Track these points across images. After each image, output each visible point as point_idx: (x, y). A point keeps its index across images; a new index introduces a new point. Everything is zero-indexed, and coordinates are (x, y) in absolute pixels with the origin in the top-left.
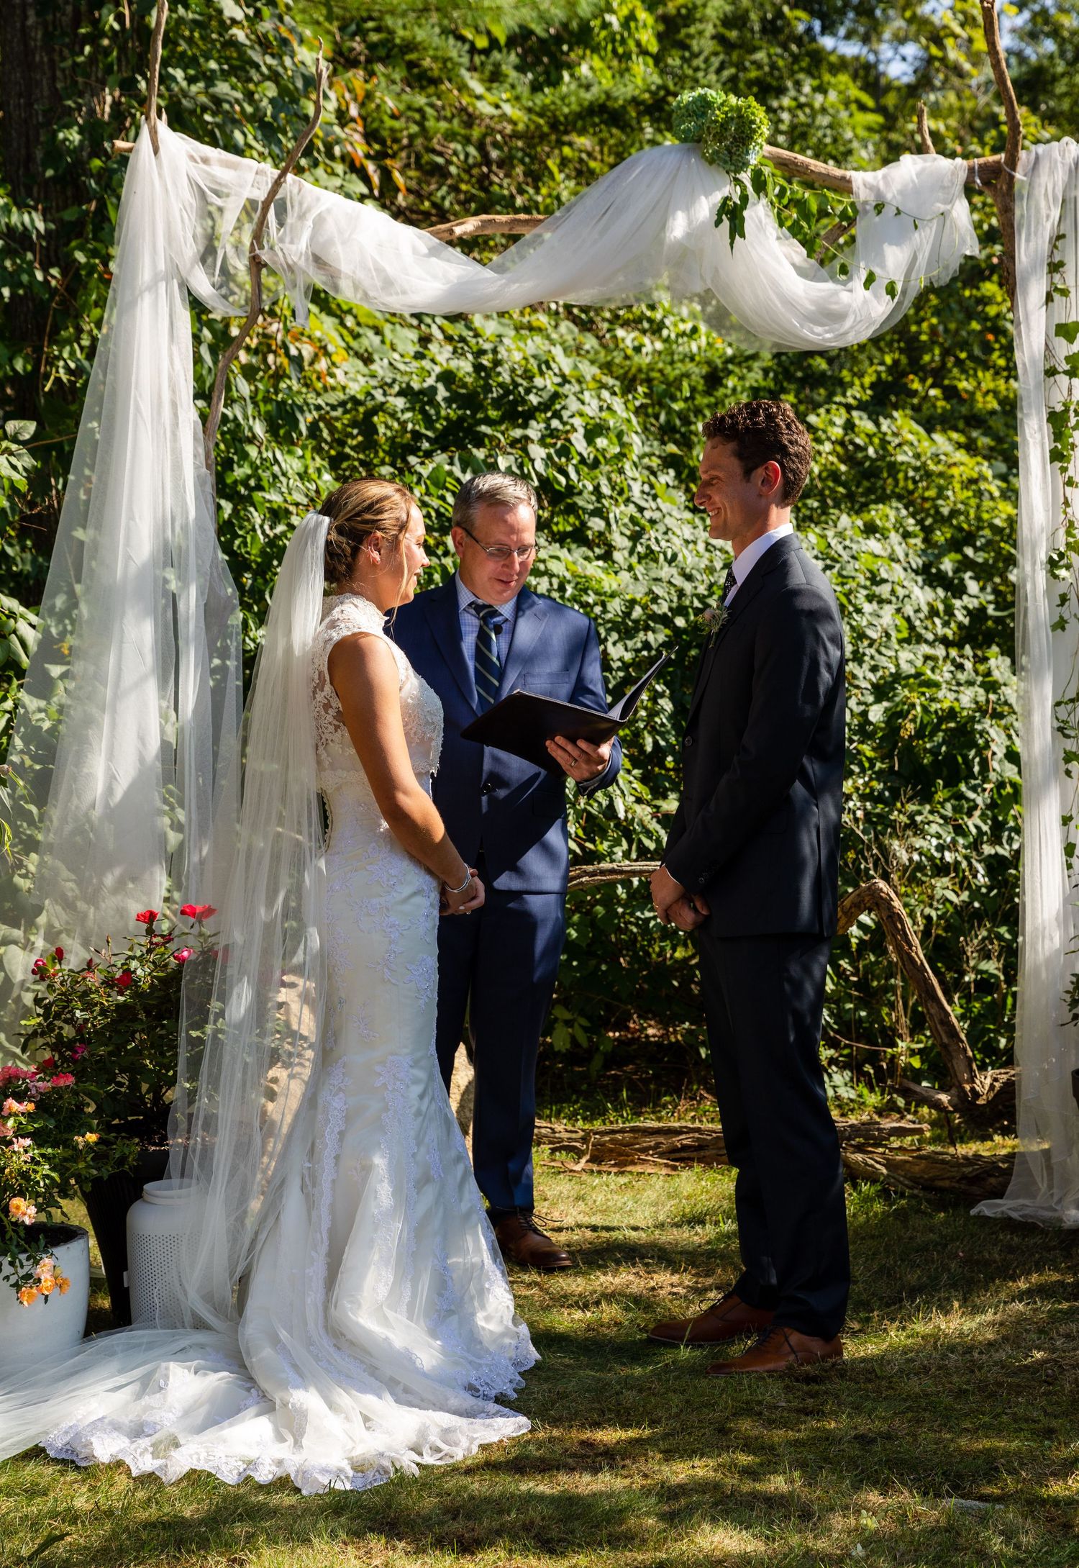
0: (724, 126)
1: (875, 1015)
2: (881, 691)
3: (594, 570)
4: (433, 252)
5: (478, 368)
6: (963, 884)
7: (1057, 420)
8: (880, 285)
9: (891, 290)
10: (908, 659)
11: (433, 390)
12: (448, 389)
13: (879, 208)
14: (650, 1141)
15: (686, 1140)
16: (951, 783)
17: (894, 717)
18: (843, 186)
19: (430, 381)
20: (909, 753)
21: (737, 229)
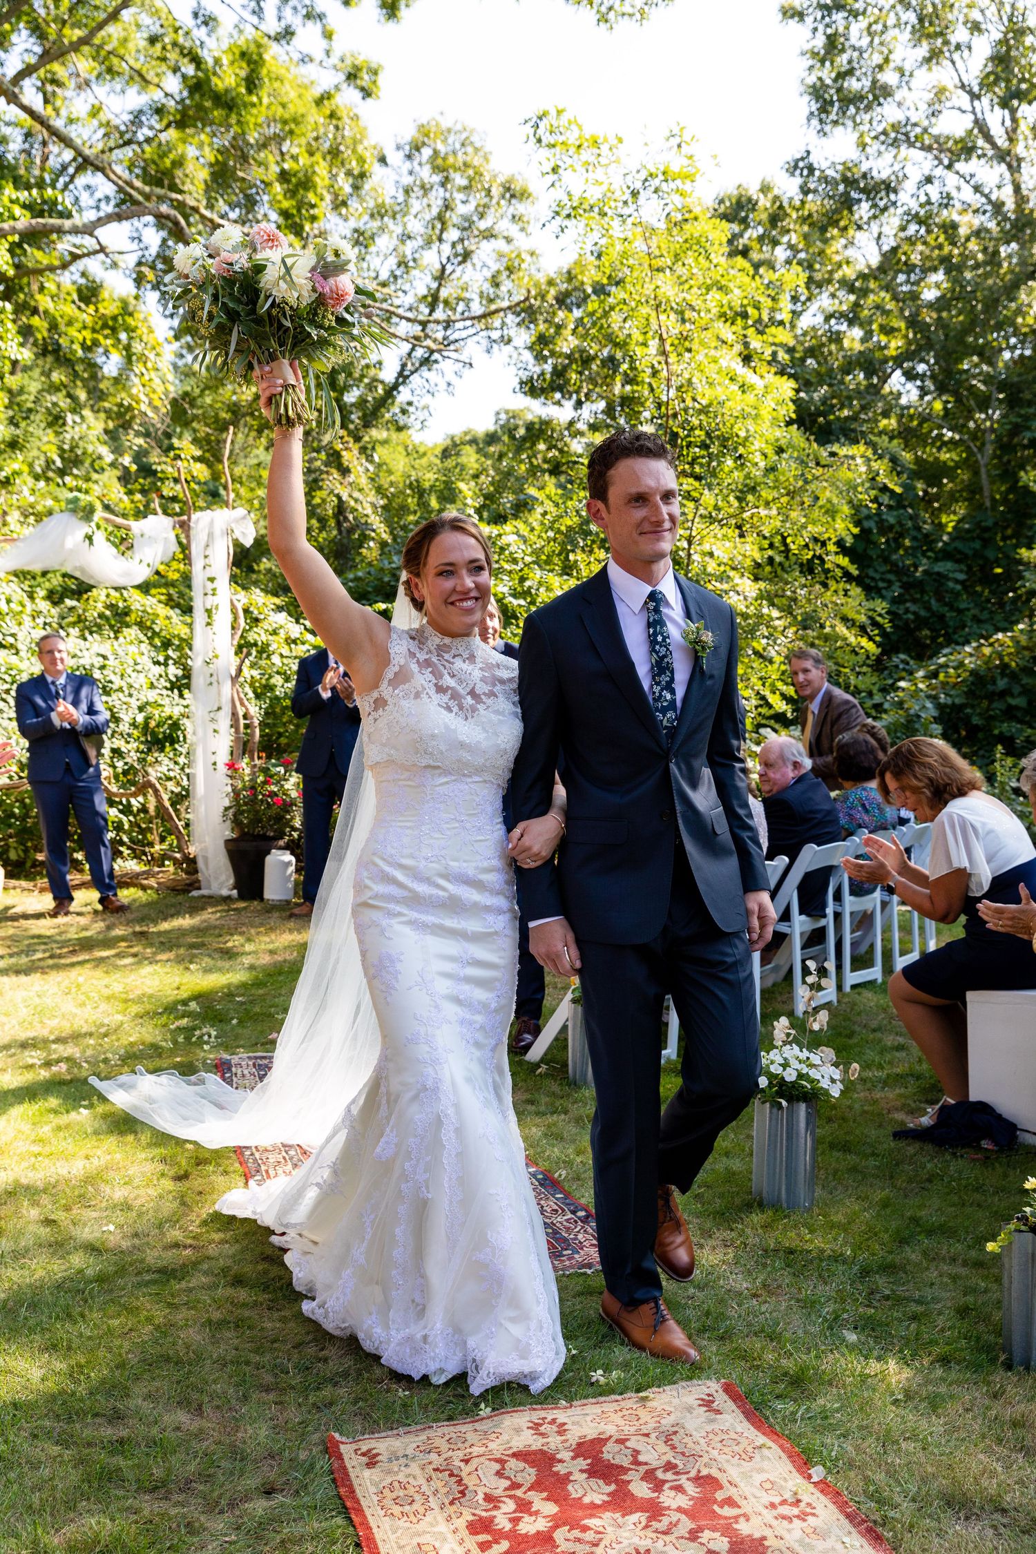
1: (145, 837)
2: (141, 709)
3: (14, 660)
6: (178, 784)
7: (209, 612)
8: (144, 564)
9: (149, 565)
10: (152, 696)
13: (140, 535)
16: (172, 744)
17: (147, 719)
20: (154, 734)
21: (91, 543)
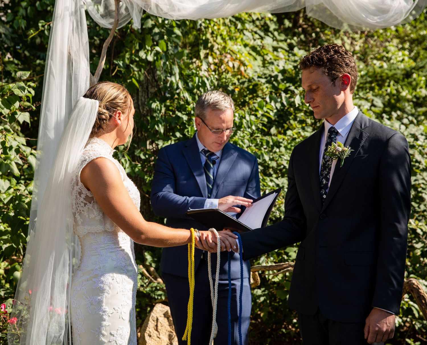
11: (277, 76)
12: (283, 75)
19: (276, 73)
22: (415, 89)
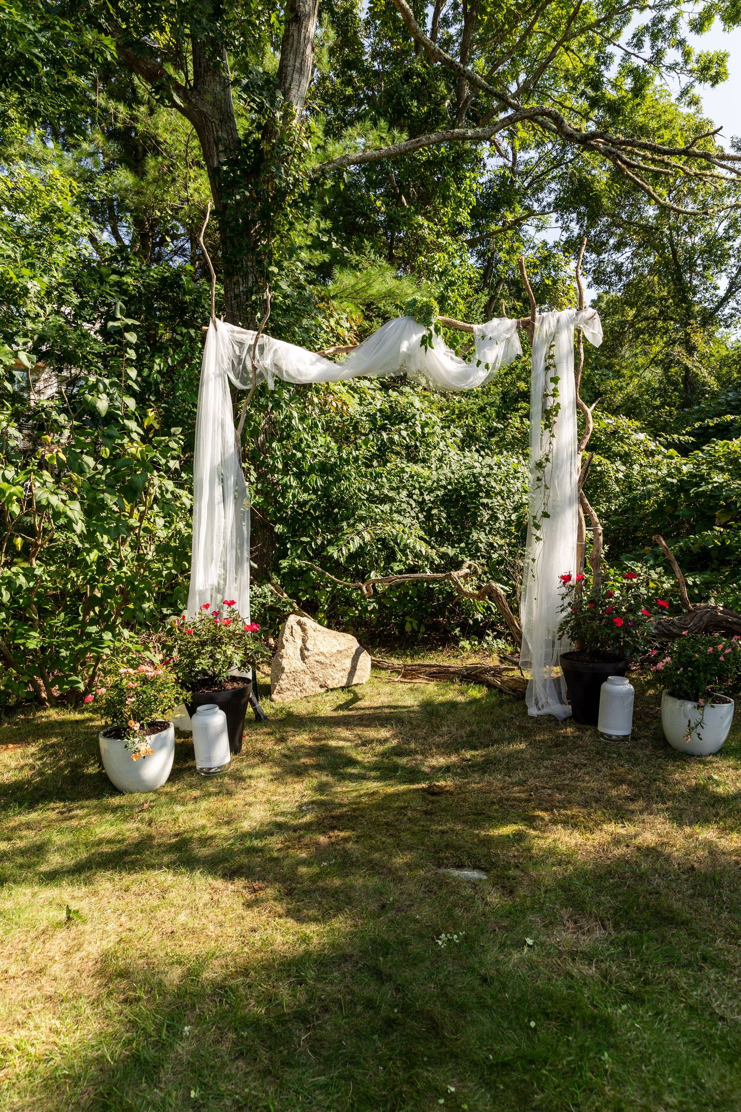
0: (421, 308)
4: (318, 360)
5: (391, 407)
8: (482, 365)
9: (487, 367)
11: (376, 415)
13: (483, 337)
14: (423, 669)
15: (434, 669)
18: (470, 330)
19: (375, 412)
22: (488, 421)
